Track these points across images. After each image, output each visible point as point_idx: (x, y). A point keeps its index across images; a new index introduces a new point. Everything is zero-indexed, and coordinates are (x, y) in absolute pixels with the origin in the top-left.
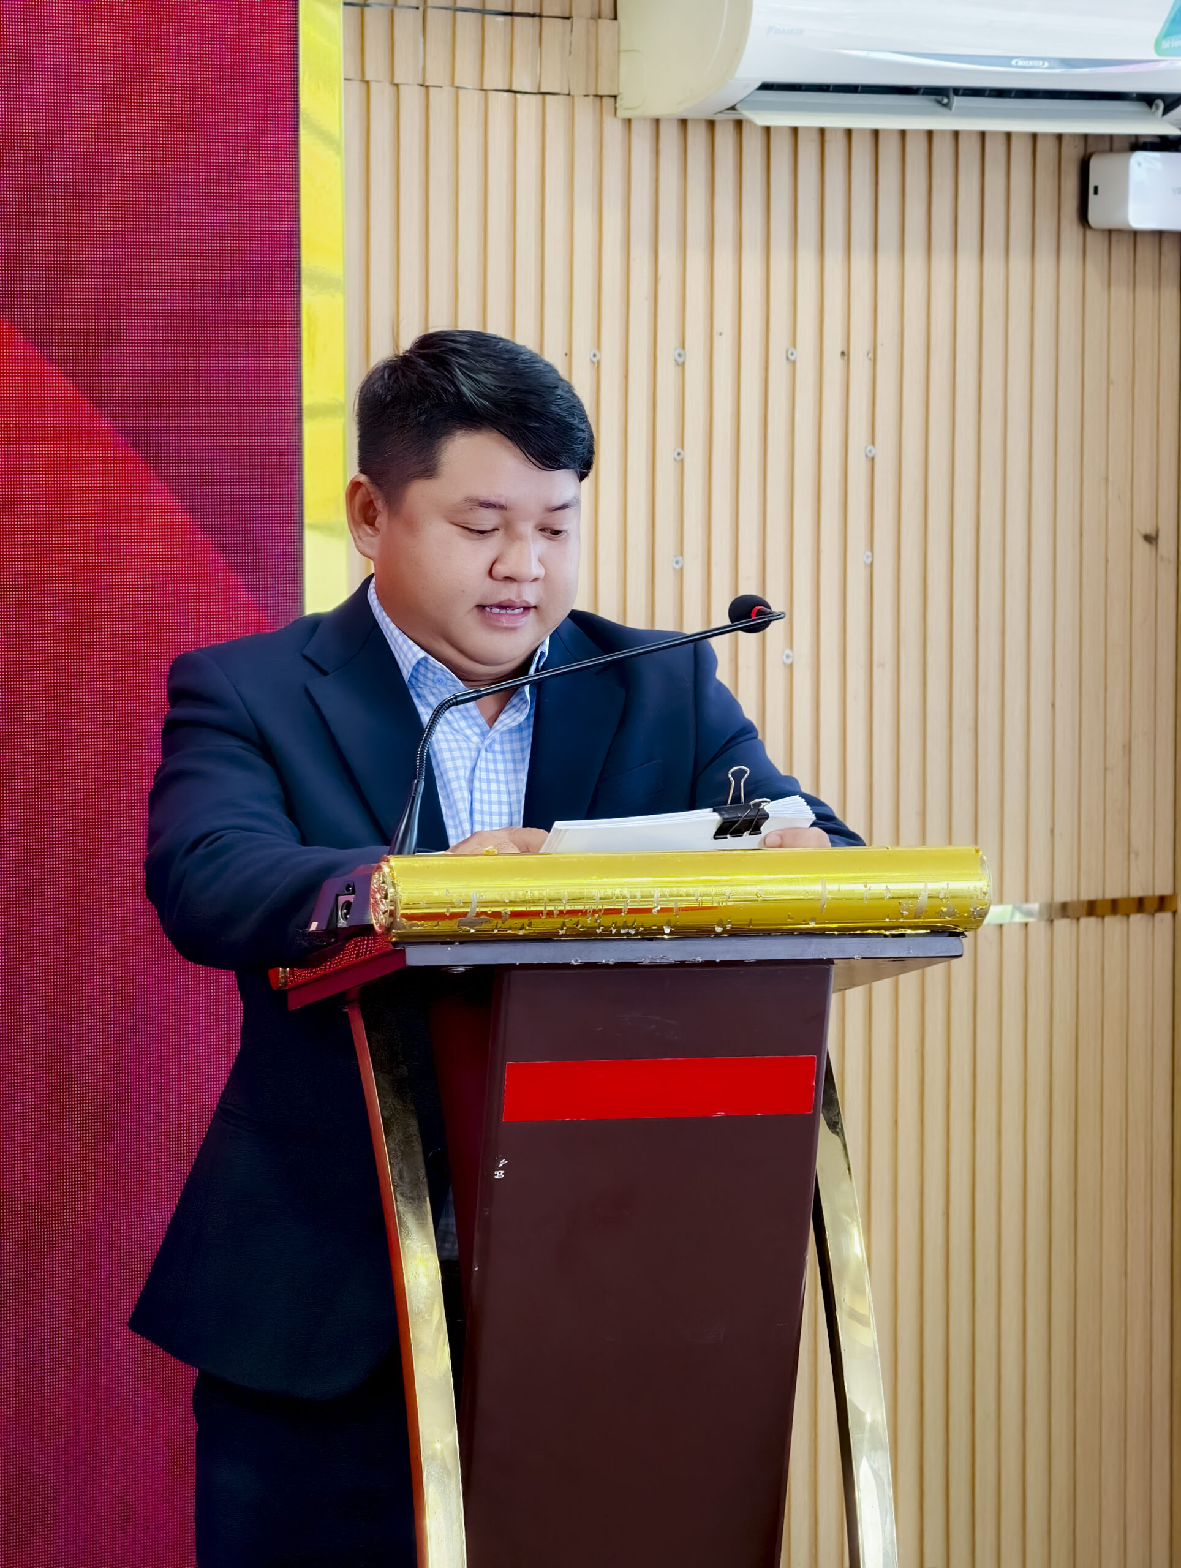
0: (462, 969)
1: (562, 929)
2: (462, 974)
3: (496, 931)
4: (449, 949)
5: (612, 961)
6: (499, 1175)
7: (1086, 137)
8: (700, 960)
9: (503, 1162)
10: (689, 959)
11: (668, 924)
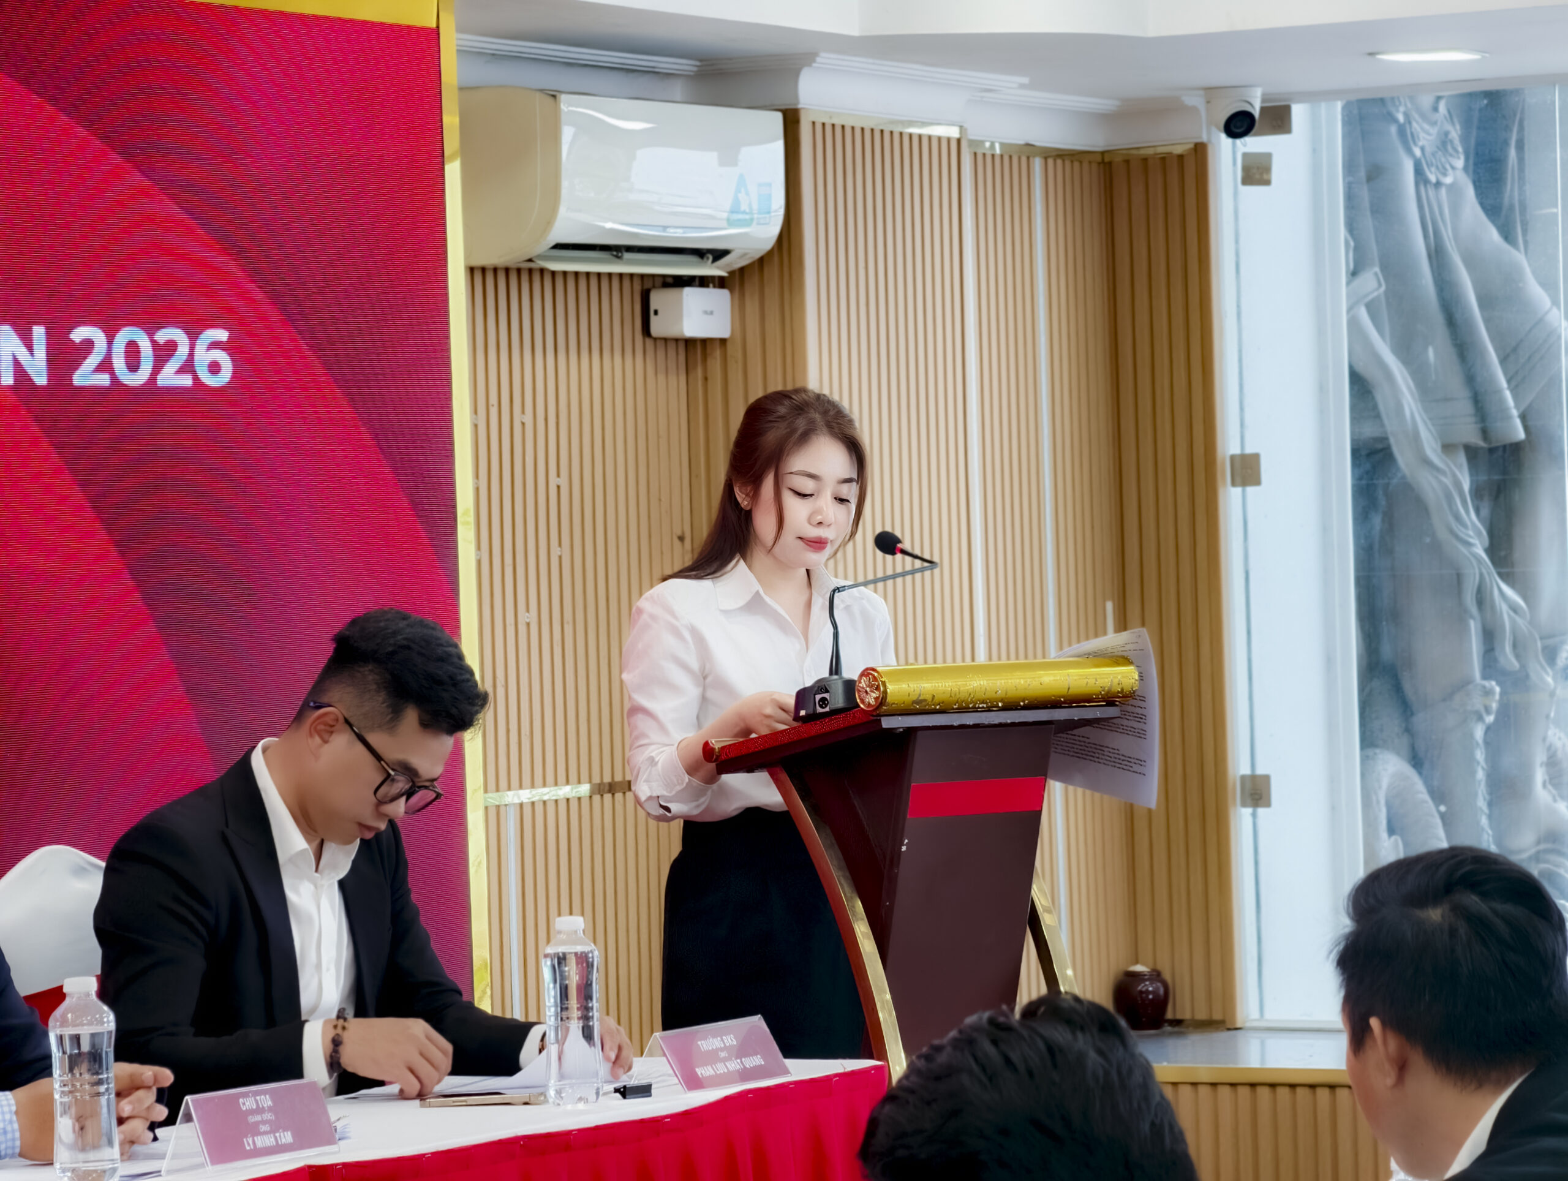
0: (901, 730)
1: (955, 705)
2: (901, 732)
3: (927, 707)
4: (900, 718)
5: (971, 723)
6: (904, 848)
7: (642, 276)
8: (1009, 721)
9: (906, 841)
10: (1003, 721)
11: (1001, 701)
